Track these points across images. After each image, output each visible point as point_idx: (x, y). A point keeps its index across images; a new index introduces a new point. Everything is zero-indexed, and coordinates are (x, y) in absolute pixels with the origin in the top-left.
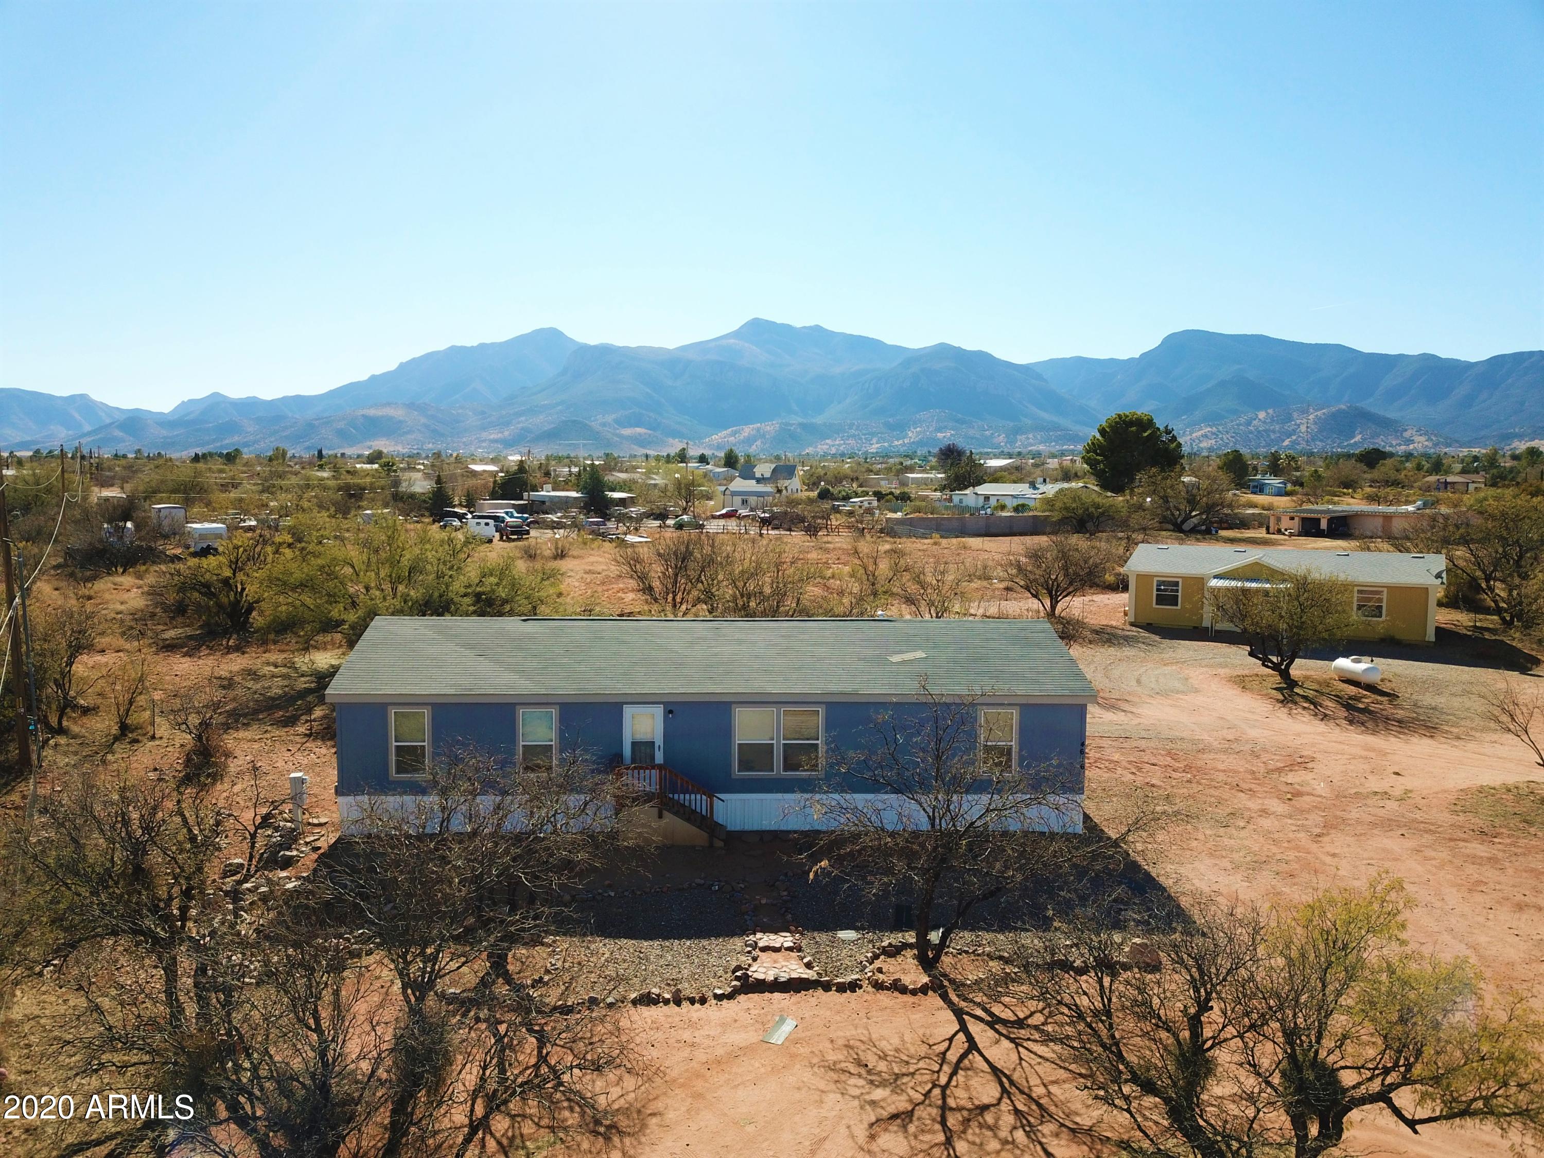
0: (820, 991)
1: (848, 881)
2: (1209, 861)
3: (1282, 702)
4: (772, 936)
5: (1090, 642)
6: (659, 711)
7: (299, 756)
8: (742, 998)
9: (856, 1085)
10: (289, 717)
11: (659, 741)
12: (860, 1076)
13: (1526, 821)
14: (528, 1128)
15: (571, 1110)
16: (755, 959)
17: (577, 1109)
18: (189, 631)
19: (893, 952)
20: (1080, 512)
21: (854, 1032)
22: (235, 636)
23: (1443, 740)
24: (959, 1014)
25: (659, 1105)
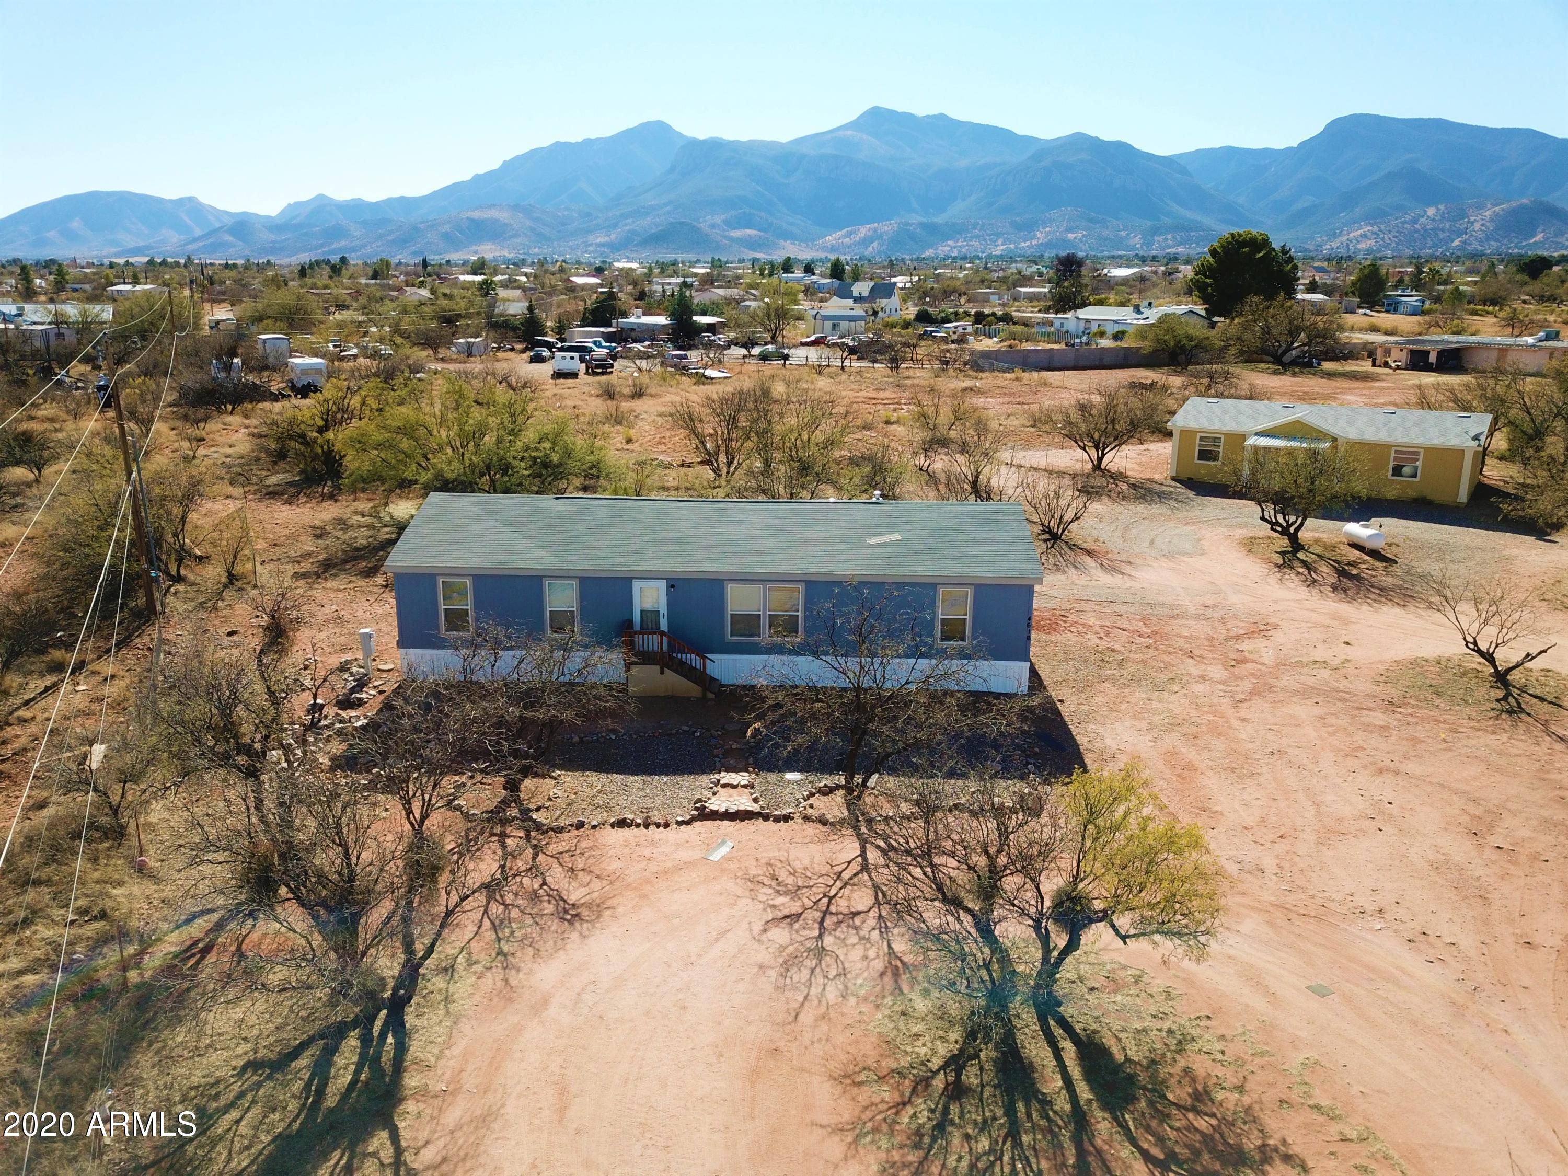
0: (761, 820)
1: (772, 739)
2: (1129, 723)
3: (1279, 566)
4: (733, 775)
5: (1124, 498)
6: (663, 585)
7: (375, 605)
8: (697, 824)
9: (765, 893)
10: (371, 568)
11: (663, 610)
12: (770, 886)
13: (1436, 693)
14: (514, 913)
15: (549, 902)
16: (714, 794)
17: (553, 902)
18: (288, 477)
19: (828, 791)
20: (1172, 343)
21: (777, 854)
22: (329, 483)
23: (1413, 609)
24: (863, 843)
25: (614, 901)
